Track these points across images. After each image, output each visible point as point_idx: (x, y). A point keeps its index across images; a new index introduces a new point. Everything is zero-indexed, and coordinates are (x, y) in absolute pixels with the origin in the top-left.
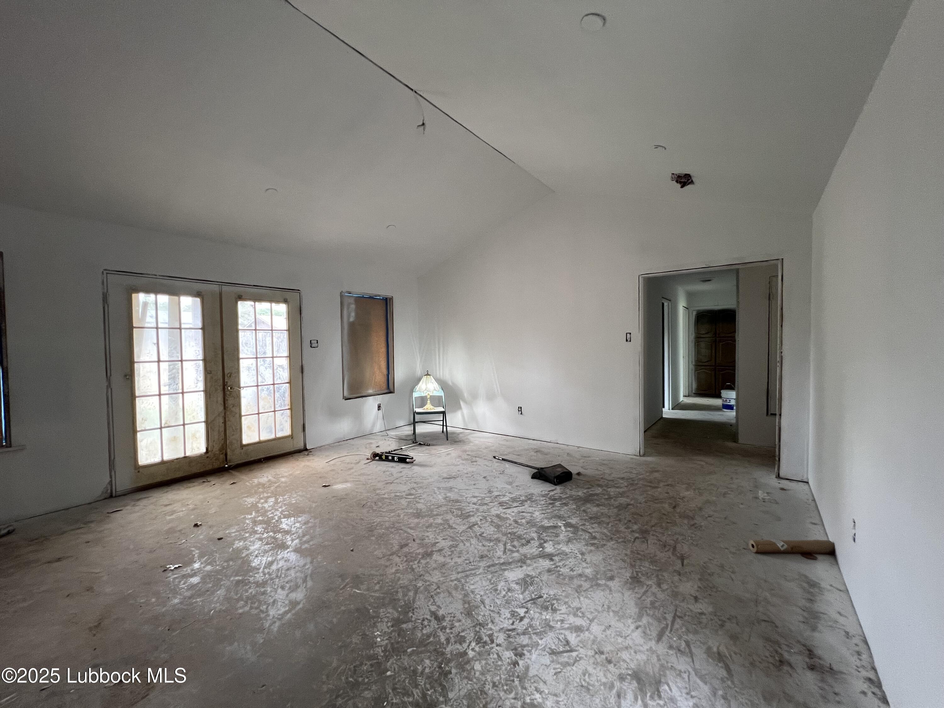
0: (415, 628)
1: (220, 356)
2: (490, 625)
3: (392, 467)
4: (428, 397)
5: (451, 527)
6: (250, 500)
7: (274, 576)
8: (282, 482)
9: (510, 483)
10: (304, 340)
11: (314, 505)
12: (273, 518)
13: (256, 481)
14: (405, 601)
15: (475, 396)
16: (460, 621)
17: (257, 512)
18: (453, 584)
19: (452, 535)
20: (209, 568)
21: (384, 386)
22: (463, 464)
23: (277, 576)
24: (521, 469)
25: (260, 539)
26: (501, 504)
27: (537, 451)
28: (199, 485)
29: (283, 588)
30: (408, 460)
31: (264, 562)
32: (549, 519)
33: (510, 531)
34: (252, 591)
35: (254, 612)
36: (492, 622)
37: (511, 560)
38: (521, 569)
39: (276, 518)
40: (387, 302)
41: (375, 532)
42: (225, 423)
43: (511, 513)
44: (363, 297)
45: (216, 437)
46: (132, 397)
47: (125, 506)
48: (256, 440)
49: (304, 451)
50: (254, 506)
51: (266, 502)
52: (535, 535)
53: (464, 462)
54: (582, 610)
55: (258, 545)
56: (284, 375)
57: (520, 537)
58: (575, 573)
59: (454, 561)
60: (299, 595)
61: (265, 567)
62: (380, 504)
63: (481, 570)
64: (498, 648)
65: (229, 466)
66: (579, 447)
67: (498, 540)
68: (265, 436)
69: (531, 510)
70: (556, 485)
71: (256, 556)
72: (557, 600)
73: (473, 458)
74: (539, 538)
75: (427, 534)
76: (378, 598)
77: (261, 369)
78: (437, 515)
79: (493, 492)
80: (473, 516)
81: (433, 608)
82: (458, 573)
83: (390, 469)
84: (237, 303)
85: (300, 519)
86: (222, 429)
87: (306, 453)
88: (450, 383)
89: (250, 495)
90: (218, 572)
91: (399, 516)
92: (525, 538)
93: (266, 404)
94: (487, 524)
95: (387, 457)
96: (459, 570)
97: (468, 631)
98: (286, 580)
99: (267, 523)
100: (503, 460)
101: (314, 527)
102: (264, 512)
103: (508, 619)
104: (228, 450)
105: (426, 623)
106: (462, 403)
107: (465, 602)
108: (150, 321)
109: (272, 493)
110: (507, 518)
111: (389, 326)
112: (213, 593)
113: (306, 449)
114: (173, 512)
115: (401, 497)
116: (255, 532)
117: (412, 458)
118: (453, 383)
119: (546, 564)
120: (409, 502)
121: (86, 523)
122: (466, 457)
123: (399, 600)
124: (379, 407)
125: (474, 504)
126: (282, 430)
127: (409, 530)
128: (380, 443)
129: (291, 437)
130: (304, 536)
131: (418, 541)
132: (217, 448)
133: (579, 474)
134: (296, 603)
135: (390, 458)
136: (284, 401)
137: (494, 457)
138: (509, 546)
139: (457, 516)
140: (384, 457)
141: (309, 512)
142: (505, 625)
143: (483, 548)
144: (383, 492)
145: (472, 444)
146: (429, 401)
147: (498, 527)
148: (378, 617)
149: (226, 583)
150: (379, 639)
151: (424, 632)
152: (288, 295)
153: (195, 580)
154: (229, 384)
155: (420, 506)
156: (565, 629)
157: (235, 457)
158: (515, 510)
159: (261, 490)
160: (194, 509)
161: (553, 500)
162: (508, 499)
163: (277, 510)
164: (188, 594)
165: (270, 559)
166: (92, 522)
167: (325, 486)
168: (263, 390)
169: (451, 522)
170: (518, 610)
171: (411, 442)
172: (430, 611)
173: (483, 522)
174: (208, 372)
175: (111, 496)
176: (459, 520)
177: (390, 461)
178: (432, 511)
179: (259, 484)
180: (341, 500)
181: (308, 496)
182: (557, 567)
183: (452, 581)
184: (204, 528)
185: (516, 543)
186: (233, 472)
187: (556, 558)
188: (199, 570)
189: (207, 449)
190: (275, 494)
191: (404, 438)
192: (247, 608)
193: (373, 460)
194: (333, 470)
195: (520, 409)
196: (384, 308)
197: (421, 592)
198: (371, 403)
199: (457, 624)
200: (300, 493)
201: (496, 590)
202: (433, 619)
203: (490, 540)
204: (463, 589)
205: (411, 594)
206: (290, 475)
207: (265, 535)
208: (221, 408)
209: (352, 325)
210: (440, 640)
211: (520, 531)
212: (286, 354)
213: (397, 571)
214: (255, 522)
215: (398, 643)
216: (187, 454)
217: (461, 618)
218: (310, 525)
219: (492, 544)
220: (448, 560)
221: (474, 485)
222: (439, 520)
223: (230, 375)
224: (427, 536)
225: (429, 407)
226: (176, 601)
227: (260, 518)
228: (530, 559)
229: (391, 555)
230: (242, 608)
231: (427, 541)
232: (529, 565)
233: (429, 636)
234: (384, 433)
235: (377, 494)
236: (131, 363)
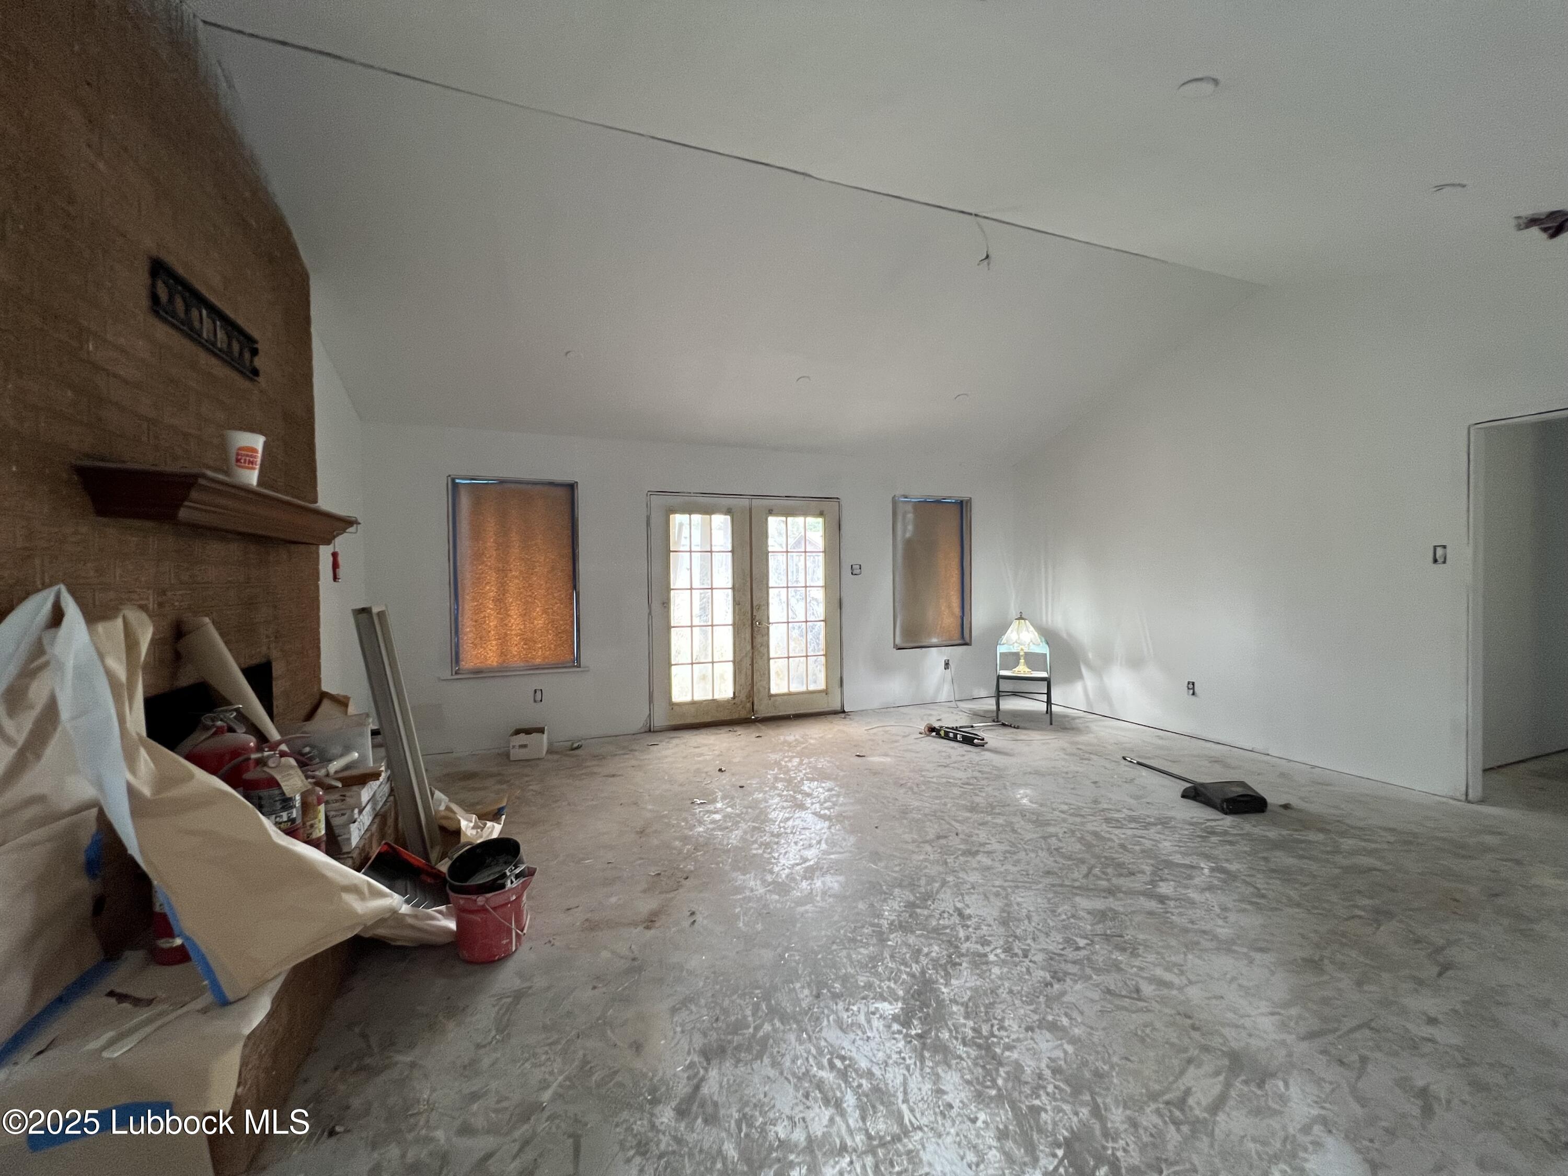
0: (930, 916)
1: (749, 584)
2: (1029, 941)
3: (953, 748)
4: (1022, 653)
5: (1014, 831)
6: (774, 757)
7: (789, 831)
8: (811, 744)
9: (1137, 798)
10: (843, 564)
11: (842, 774)
12: (795, 778)
13: (782, 738)
14: (926, 890)
15: (1106, 659)
16: (990, 926)
17: (780, 769)
18: (994, 890)
19: (1013, 840)
20: (729, 810)
21: (956, 634)
22: (1064, 759)
23: (792, 833)
24: (1167, 781)
25: (780, 795)
26: (1108, 820)
27: (1216, 761)
28: (726, 732)
29: (796, 843)
30: (976, 741)
31: (780, 817)
32: (1184, 854)
33: (1108, 855)
34: (767, 838)
35: (766, 856)
36: (1034, 939)
37: (1092, 887)
38: (1103, 900)
39: (799, 779)
40: (962, 507)
41: (910, 816)
42: (752, 665)
43: (1118, 835)
44: (926, 501)
45: (743, 681)
46: (668, 628)
47: (661, 741)
48: (785, 690)
49: (841, 712)
50: (777, 763)
51: (790, 761)
52: (1148, 869)
53: (1066, 757)
54: (1185, 968)
55: (777, 800)
56: (819, 611)
57: (1120, 865)
58: (1196, 927)
59: (1004, 867)
60: (811, 854)
61: (781, 822)
62: (923, 787)
63: (1040, 886)
64: (1030, 964)
65: (756, 718)
66: (1314, 767)
67: (1083, 861)
68: (796, 688)
69: (1157, 837)
70: (1226, 814)
71: (774, 810)
72: (1146, 946)
73: (1084, 755)
74: (1154, 873)
75: (977, 832)
76: (896, 879)
77: (793, 601)
78: (999, 814)
79: (1100, 803)
80: (1055, 825)
81: (959, 905)
82: (1006, 881)
83: (949, 750)
84: (767, 520)
85: (823, 785)
86: (749, 673)
87: (843, 715)
88: (1065, 636)
89: (774, 751)
90: (738, 815)
91: (945, 804)
92: (1128, 868)
93: (797, 648)
94: (1073, 839)
95: (947, 733)
96: (1009, 878)
97: (997, 938)
98: (801, 837)
99: (789, 781)
100: (1139, 763)
101: (838, 796)
102: (787, 772)
103: (1059, 943)
104: (755, 699)
105: (946, 915)
106: (1084, 670)
107: (1003, 911)
108: (684, 545)
109: (798, 753)
110: (1110, 840)
111: (965, 542)
112: (731, 831)
113: (844, 712)
114: (701, 755)
115: (955, 785)
116: (776, 788)
117: (983, 739)
118: (1069, 634)
119: (1153, 905)
120: (965, 793)
121: (631, 750)
122: (1075, 751)
123: (920, 886)
124: (947, 665)
125: (1062, 812)
126: (815, 682)
127: (954, 823)
128: (943, 716)
129: (826, 692)
130: (825, 802)
131: (961, 836)
132: (743, 696)
133: (1286, 807)
134: (805, 860)
135: (951, 735)
136: (818, 644)
137: (1124, 758)
138: (1096, 871)
139: (1030, 821)
140: (942, 733)
141: (835, 779)
142: (1051, 947)
143: (1053, 864)
144: (931, 775)
145: (1092, 735)
146: (1022, 661)
147: (1089, 846)
148: (891, 895)
149: (743, 825)
150: (886, 913)
151: (941, 922)
152: (825, 505)
153: (717, 817)
154: (757, 618)
155: (977, 799)
156: (1143, 978)
157: (763, 710)
158: (1129, 832)
159: (786, 748)
160: (719, 756)
161: (1208, 833)
162: (1123, 816)
163: (801, 771)
164: (711, 826)
165: (787, 815)
166: (636, 750)
167: (858, 756)
168: (794, 628)
169: (1016, 826)
170: (1078, 940)
171: (990, 720)
172: (955, 906)
173: (1067, 835)
174: (736, 603)
175: (650, 731)
176: (1030, 826)
177: (950, 739)
178: (993, 808)
179: (785, 742)
180: (875, 774)
181: (838, 763)
182: (1167, 912)
183: (994, 886)
184: (727, 774)
185: (1110, 870)
186: (759, 725)
187: (1172, 903)
188: (721, 810)
189: (734, 693)
190: (801, 755)
191: (982, 714)
192: (760, 851)
193: (928, 736)
194: (873, 740)
195: (1191, 686)
196: (959, 515)
197: (949, 887)
198: (935, 658)
199: (985, 928)
200: (828, 759)
201: (1055, 911)
202: (956, 914)
203: (1070, 858)
204: (1006, 897)
205: (937, 885)
206: (821, 738)
207: (785, 793)
208: (749, 647)
209: (908, 543)
210: (957, 935)
211: (1126, 858)
212: (821, 582)
213: (925, 860)
214: (776, 779)
215: (907, 922)
216: (715, 697)
217: (992, 923)
218: (834, 792)
219: (1070, 863)
220: (997, 864)
221: (1073, 789)
222: (1000, 820)
223: (759, 607)
224: (977, 834)
225: (1022, 670)
226: (701, 829)
227: (782, 776)
228: (1125, 893)
229: (923, 842)
230: (756, 850)
231: (974, 838)
232: (1121, 899)
233: (945, 927)
234: (953, 704)
235: (923, 776)
236: (667, 589)
